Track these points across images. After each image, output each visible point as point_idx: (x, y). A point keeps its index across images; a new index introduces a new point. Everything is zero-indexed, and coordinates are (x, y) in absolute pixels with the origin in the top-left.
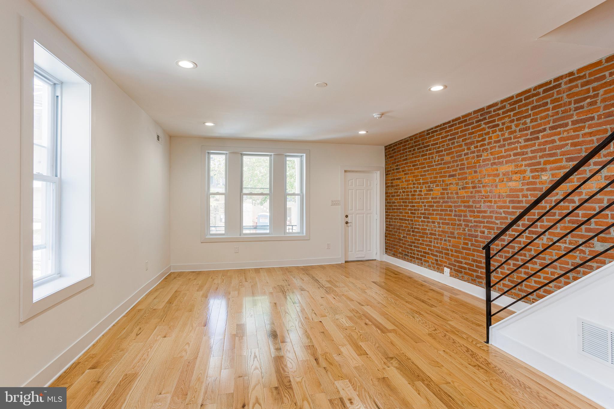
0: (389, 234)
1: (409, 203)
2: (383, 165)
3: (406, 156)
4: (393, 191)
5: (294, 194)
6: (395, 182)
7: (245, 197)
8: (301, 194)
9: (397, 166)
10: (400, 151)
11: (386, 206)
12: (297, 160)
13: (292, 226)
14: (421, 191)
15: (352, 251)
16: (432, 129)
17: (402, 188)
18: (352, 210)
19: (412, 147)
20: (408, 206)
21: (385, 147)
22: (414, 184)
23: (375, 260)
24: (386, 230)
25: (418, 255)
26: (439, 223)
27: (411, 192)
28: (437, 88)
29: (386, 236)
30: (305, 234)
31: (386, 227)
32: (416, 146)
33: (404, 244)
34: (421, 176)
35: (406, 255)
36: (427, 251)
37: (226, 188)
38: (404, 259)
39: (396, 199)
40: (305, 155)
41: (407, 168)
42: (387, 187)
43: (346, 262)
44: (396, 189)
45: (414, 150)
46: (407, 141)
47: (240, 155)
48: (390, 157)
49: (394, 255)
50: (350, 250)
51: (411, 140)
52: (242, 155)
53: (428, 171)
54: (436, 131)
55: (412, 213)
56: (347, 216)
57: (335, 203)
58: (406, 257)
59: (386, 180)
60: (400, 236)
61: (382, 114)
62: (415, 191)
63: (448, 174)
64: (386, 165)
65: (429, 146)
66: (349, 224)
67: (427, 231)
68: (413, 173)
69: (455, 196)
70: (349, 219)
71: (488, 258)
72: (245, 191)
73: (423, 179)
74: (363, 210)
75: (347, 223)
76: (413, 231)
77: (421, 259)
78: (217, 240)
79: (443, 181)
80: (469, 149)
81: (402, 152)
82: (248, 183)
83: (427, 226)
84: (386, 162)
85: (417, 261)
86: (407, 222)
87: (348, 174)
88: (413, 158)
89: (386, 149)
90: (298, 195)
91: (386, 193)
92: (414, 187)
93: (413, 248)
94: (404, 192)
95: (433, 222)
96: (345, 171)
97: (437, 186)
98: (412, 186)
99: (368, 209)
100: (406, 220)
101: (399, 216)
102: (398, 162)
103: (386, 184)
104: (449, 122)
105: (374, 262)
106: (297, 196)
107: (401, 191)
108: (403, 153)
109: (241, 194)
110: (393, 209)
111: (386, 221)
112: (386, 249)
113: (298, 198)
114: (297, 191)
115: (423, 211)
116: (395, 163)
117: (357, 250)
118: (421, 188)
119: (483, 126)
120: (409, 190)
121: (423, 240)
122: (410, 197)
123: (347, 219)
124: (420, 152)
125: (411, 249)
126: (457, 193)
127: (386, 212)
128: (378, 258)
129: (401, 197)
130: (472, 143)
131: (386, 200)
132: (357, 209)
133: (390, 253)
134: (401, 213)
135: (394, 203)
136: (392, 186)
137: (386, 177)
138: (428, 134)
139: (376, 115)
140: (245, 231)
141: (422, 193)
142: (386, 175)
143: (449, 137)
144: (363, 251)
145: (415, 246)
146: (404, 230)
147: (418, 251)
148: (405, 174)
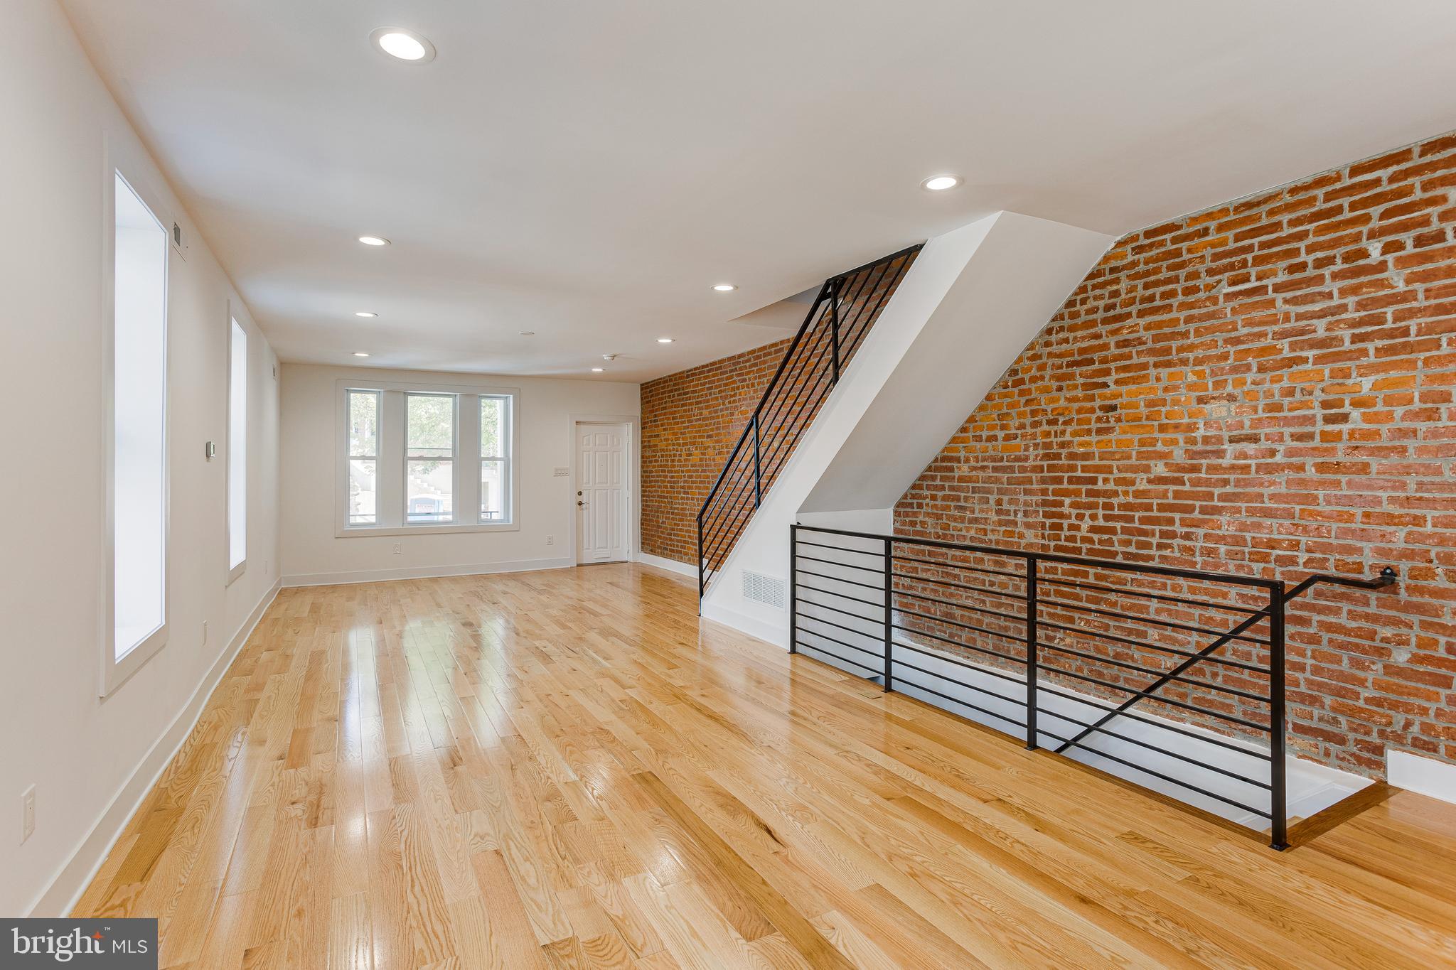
0: (646, 520)
1: (669, 472)
2: (637, 412)
3: (665, 402)
4: (650, 454)
5: (493, 459)
6: (654, 441)
7: (410, 463)
8: (506, 460)
9: (655, 416)
10: (658, 394)
11: (642, 477)
12: (499, 404)
13: (491, 513)
14: (680, 455)
15: (589, 549)
16: (691, 370)
17: (663, 450)
18: (589, 483)
19: (672, 391)
20: (666, 477)
21: (641, 385)
22: (674, 445)
23: (627, 562)
24: (643, 515)
25: (677, 546)
26: (698, 499)
27: (670, 456)
28: (665, 341)
29: (642, 524)
30: (511, 522)
31: (643, 510)
32: (676, 390)
33: (662, 533)
34: (681, 433)
35: (665, 548)
36: (687, 539)
37: (378, 449)
38: (663, 555)
39: (654, 467)
40: (511, 396)
41: (666, 421)
42: (643, 447)
43: (579, 565)
44: (654, 451)
45: (674, 396)
46: (666, 381)
47: (402, 395)
48: (647, 402)
49: (652, 552)
50: (585, 547)
51: (671, 380)
52: (406, 394)
53: (688, 427)
54: (695, 374)
55: (671, 487)
56: (580, 493)
57: (559, 473)
58: (666, 552)
59: (642, 437)
60: (658, 522)
61: (614, 356)
62: (675, 455)
63: (706, 434)
64: (642, 413)
65: (688, 393)
66: (584, 506)
67: (687, 512)
68: (673, 429)
69: (713, 463)
70: (584, 498)
71: (701, 527)
72: (410, 454)
73: (683, 439)
74: (607, 483)
75: (580, 504)
76: (673, 513)
77: (680, 552)
78: (364, 533)
79: (702, 443)
80: (724, 404)
81: (660, 396)
82: (416, 443)
83: (686, 504)
84: (642, 409)
85: (677, 555)
86: (666, 500)
87: (582, 427)
88: (672, 406)
89: (642, 389)
90: (500, 459)
91: (642, 457)
92: (674, 449)
93: (672, 537)
94: (662, 456)
95: (693, 499)
96: (577, 422)
97: (696, 449)
98: (671, 448)
99: (615, 481)
100: (664, 497)
101: (657, 491)
102: (657, 410)
103: (642, 442)
104: (707, 366)
105: (625, 565)
106: (499, 462)
107: (659, 454)
108: (662, 399)
109: (405, 460)
110: (651, 482)
111: (642, 501)
112: (642, 543)
113: (500, 464)
114: (500, 454)
115: (682, 484)
116: (652, 411)
117: (597, 546)
118: (681, 450)
119: (735, 378)
120: (668, 453)
121: (683, 525)
122: (669, 463)
123: (580, 498)
124: (680, 400)
125: (671, 540)
126: (714, 460)
127: (642, 486)
128: (630, 558)
129: (659, 463)
130: (726, 397)
131: (642, 467)
132: (597, 482)
133: (647, 549)
134: (660, 487)
135: (652, 472)
136: (650, 447)
137: (642, 433)
138: (688, 376)
139: (606, 357)
140: (410, 519)
141: (682, 459)
142: (642, 429)
143: (707, 386)
144: (607, 548)
145: (675, 535)
146: (663, 512)
147: (678, 541)
148: (665, 430)
